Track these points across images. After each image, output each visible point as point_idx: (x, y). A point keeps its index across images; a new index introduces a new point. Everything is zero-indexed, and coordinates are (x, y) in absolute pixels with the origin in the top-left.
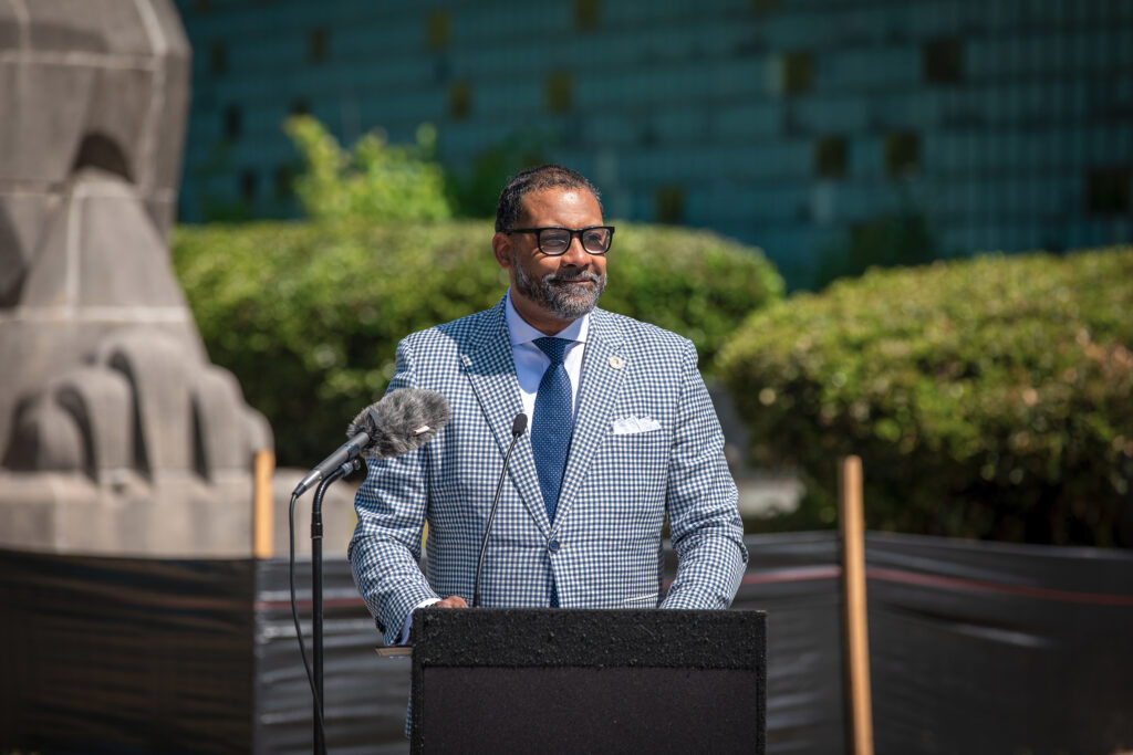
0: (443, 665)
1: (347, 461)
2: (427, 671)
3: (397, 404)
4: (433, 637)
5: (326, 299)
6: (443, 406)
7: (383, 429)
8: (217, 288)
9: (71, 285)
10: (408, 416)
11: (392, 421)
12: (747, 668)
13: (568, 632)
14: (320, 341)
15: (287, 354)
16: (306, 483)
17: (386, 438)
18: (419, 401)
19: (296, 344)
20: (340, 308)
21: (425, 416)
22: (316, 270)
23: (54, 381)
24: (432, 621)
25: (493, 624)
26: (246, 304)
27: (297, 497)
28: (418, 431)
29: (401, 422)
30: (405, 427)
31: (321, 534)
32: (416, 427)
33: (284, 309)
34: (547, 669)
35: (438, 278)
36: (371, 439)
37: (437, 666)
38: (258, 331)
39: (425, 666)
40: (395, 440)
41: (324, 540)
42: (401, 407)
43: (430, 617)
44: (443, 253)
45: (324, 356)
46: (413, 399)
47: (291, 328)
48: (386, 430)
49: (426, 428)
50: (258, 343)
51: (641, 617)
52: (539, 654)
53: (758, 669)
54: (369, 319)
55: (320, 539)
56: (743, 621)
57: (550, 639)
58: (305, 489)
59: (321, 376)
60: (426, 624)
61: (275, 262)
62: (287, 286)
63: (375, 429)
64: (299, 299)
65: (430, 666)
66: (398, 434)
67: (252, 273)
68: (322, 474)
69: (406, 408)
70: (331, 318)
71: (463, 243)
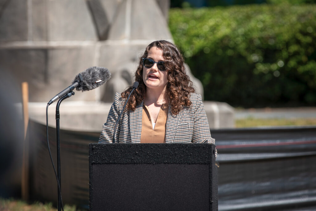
0: (99, 163)
1: (69, 92)
2: (93, 165)
3: (89, 72)
4: (96, 154)
5: (255, 35)
6: (107, 73)
7: (84, 81)
8: (215, 32)
9: (127, 31)
10: (93, 76)
11: (87, 78)
12: (205, 164)
13: (143, 152)
14: (253, 52)
15: (241, 57)
16: (53, 100)
17: (84, 84)
18: (98, 71)
19: (244, 53)
20: (261, 38)
21: (100, 76)
22: (253, 24)
23: (120, 68)
24: (95, 148)
25: (116, 149)
26: (226, 37)
27: (49, 105)
28: (97, 82)
29: (91, 78)
30: (92, 80)
31: (59, 118)
32: (97, 80)
33: (239, 39)
34: (135, 165)
35: (299, 26)
36: (79, 85)
37: (97, 164)
38: (230, 48)
39: (93, 164)
40: (88, 85)
41: (60, 120)
42: (91, 73)
43: (94, 147)
44: (302, 16)
45: (255, 58)
46: (96, 70)
47: (242, 47)
48: (85, 81)
49: (100, 81)
50: (230, 52)
51: (168, 146)
52: (132, 159)
53: (209, 164)
54: (271, 42)
55: (59, 120)
56: (204, 147)
57: (136, 154)
58: (52, 102)
59: (253, 65)
60: (93, 149)
61: (237, 21)
62: (241, 31)
63: (81, 81)
64: (245, 35)
65: (95, 164)
66: (89, 83)
67: (229, 26)
68: (59, 97)
69: (93, 73)
70: (257, 42)
71: (309, 12)
